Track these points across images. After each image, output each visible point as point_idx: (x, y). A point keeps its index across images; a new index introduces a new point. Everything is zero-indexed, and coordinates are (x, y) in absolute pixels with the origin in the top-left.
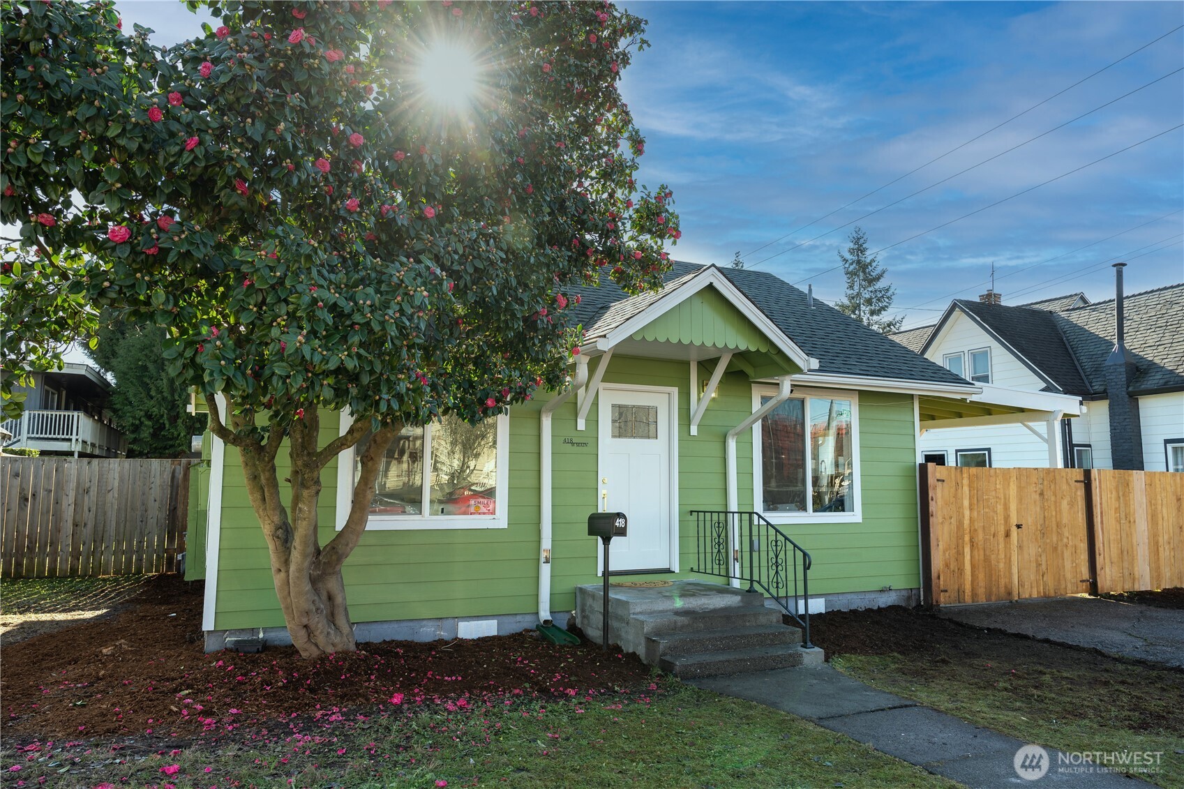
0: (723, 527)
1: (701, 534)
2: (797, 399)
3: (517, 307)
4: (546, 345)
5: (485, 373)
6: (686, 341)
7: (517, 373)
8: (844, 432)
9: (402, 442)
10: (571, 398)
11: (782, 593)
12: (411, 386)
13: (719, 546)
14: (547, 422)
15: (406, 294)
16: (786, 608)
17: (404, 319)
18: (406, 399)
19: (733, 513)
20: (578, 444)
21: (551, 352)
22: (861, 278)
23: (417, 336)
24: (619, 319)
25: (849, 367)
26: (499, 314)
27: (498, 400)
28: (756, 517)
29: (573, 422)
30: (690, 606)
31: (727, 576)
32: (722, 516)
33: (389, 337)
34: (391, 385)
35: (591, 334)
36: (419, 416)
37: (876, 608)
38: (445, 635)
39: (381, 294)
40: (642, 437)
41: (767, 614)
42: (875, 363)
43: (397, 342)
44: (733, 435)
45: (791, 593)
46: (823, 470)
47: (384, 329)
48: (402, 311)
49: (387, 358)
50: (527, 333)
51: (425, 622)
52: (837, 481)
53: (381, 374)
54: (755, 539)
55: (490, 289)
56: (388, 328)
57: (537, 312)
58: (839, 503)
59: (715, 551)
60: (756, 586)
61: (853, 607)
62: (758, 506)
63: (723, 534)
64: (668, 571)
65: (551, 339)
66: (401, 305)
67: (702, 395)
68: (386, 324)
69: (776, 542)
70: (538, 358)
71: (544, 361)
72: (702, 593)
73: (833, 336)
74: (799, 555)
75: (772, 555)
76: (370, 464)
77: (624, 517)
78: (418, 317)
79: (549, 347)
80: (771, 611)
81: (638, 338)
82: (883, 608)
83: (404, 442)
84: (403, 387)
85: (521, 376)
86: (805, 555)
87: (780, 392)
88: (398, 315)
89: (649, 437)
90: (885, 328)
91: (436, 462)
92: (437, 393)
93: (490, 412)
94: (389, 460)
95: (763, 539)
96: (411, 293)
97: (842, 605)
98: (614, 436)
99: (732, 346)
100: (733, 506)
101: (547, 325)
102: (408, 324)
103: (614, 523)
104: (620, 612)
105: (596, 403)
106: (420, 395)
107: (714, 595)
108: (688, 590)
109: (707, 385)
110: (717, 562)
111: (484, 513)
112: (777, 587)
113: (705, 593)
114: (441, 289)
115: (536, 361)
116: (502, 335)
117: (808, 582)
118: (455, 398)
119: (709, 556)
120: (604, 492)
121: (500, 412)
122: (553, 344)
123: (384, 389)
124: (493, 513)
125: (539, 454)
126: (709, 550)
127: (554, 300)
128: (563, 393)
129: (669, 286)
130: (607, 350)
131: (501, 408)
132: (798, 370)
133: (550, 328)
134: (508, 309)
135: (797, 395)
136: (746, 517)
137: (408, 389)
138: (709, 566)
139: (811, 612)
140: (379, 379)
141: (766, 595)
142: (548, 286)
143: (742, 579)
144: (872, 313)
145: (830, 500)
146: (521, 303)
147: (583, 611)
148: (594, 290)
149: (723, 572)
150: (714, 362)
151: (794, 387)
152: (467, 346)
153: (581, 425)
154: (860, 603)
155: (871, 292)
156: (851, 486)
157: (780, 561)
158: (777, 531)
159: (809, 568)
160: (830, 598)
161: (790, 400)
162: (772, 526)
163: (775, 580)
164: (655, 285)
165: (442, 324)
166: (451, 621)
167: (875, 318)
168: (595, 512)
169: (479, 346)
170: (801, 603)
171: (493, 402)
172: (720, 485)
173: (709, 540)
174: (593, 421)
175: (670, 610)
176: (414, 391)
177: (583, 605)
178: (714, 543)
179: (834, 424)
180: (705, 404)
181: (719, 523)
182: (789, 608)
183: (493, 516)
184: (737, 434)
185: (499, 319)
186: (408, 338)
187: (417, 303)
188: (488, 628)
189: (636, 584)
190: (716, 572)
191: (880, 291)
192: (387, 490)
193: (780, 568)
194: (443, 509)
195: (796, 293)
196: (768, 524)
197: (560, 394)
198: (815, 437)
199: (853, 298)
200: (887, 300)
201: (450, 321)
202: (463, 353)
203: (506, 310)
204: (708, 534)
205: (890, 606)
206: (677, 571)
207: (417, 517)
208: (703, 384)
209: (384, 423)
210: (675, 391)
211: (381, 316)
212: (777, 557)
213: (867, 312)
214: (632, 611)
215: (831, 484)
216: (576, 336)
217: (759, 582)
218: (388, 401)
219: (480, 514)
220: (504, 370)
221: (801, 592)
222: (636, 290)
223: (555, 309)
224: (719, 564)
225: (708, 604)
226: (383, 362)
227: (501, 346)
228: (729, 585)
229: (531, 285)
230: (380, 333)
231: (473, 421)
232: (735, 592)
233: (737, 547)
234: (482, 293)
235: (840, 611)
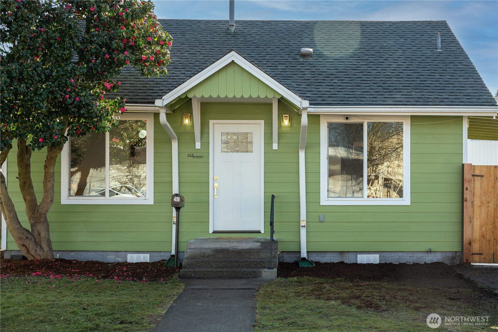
2: (359, 123)
14: (175, 145)
20: (197, 157)
29: (193, 144)
38: (120, 260)
40: (242, 152)
44: (303, 149)
51: (109, 253)
62: (324, 193)
64: (259, 232)
67: (282, 124)
82: (429, 264)
89: (247, 152)
97: (394, 259)
98: (223, 152)
100: (302, 194)
120: (216, 184)
125: (172, 163)
153: (198, 145)
154: (409, 259)
166: (123, 253)
174: (206, 144)
183: (145, 198)
188: (145, 258)
206: (263, 232)
207: (103, 198)
210: (262, 122)
214: (188, 247)
225: (238, 246)
233: (303, 219)
235: (392, 263)
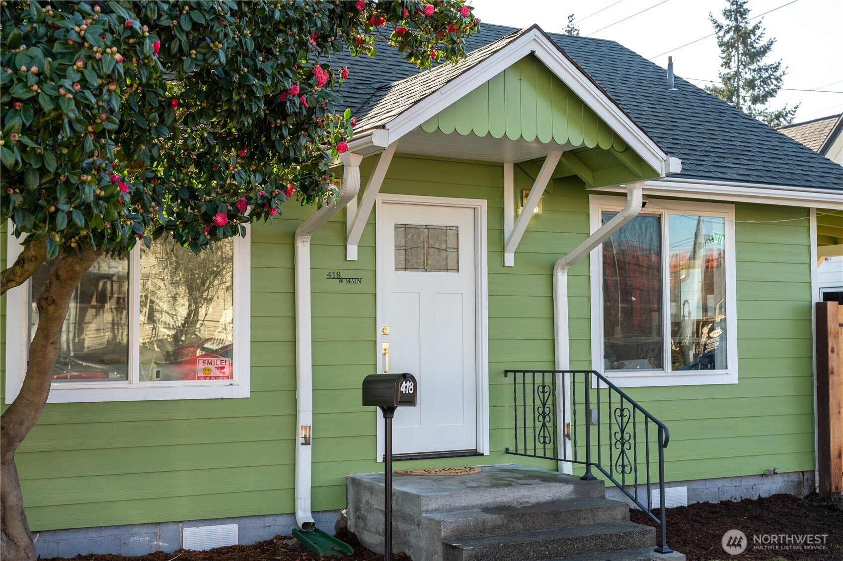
0: (549, 392)
1: (520, 402)
2: (652, 216)
3: (256, 81)
4: (298, 137)
5: (211, 178)
6: (497, 134)
7: (259, 177)
8: (715, 264)
9: (101, 284)
10: (337, 216)
11: (629, 480)
12: (103, 193)
13: (544, 418)
14: (303, 249)
15: (90, 57)
16: (635, 500)
17: (88, 94)
18: (96, 211)
19: (563, 372)
20: (348, 280)
21: (306, 148)
22: (741, 51)
23: (108, 119)
24: (404, 103)
25: (723, 170)
26: (231, 93)
27: (231, 216)
28: (594, 378)
29: (341, 249)
30: (505, 499)
31: (555, 458)
32: (548, 377)
33: (66, 120)
34: (73, 192)
35: (365, 124)
36: (117, 238)
37: (755, 498)
38: (165, 546)
39: (54, 57)
40: (439, 270)
41: (609, 508)
42: (758, 165)
43: (78, 127)
44: (564, 266)
45: (642, 480)
46: (686, 314)
47: (57, 108)
48: (84, 82)
49: (65, 151)
50: (272, 121)
51: (136, 529)
52: (705, 330)
53: (57, 175)
54: (593, 407)
55: (216, 54)
56: (64, 107)
57: (285, 91)
58: (707, 360)
59: (539, 424)
60: (595, 471)
61: (725, 498)
62: (598, 363)
63: (550, 403)
64: (475, 453)
65: (306, 130)
66: (82, 73)
67: (520, 210)
68: (60, 101)
69: (622, 410)
70: (289, 157)
71: (297, 161)
72: (520, 482)
73: (701, 129)
74: (653, 428)
75: (616, 428)
76: (51, 309)
77: (412, 379)
78: (109, 91)
79: (303, 141)
80: (614, 505)
81: (431, 129)
82: (766, 499)
83: (105, 283)
84: (90, 193)
85: (264, 182)
86: (661, 427)
87: (627, 206)
88: (78, 87)
89: (447, 270)
90: (772, 120)
91: (151, 309)
92: (144, 206)
93: (220, 233)
94: (84, 305)
95: (604, 408)
96: (98, 56)
97: (711, 494)
98: (397, 269)
99: (561, 141)
100: (564, 363)
101: (300, 108)
102: (93, 100)
103: (398, 388)
104: (408, 509)
105: (372, 223)
106: (115, 206)
107: (537, 484)
108: (501, 479)
109: (527, 196)
110: (542, 440)
111: (217, 378)
112: (623, 472)
113: (524, 482)
114: (142, 51)
115: (285, 161)
116: (235, 122)
117: (665, 464)
118: (170, 213)
119: (530, 432)
120: (385, 345)
121: (235, 232)
122: (309, 136)
123: (62, 197)
124: (231, 377)
125: (293, 294)
126: (530, 423)
127: (310, 75)
128: (326, 207)
129: (475, 56)
130: (386, 146)
131: (236, 227)
132: (653, 174)
133: (305, 113)
134: (243, 85)
135: (652, 209)
136: (580, 377)
137: (98, 198)
138: (530, 445)
139: (668, 504)
140: (54, 182)
141: (608, 483)
142: (301, 52)
143: (575, 461)
144: (755, 100)
145: (696, 356)
146: (261, 74)
147: (357, 509)
148: (370, 64)
149: (549, 454)
150: (537, 163)
151: (648, 198)
152: (185, 139)
153: (352, 253)
154: (734, 492)
155: (754, 70)
156: (724, 337)
157: (626, 437)
158: (623, 396)
159: (665, 445)
160: (694, 486)
161: (642, 217)
162: (617, 390)
163: (620, 462)
164: (453, 53)
165: (147, 107)
166: (174, 527)
167: (759, 107)
168: (372, 373)
169: (202, 139)
170: (655, 493)
171: (223, 218)
172: (545, 334)
173: (529, 409)
174: (369, 247)
175: (477, 506)
176: (107, 199)
177: (358, 501)
178: (537, 414)
179: (702, 253)
180: (525, 222)
181: (544, 387)
182: (639, 500)
183: (228, 382)
184: (569, 264)
185: (230, 100)
186: (95, 122)
187: (107, 70)
188: (227, 535)
189: (429, 472)
190: (540, 453)
191: (767, 70)
192: (86, 350)
193: (627, 446)
194: (158, 372)
195: (651, 69)
196: (611, 386)
197: (320, 207)
198: (675, 271)
199: (729, 79)
200: (775, 82)
201: (160, 102)
202: (180, 149)
203: (240, 86)
204: (529, 401)
205: (775, 495)
206: (487, 452)
207: (122, 384)
208: (522, 195)
209: (66, 249)
210: (483, 204)
211: (53, 88)
212: (622, 431)
213: (748, 99)
214: (424, 508)
215: (697, 333)
216: (342, 126)
217: (598, 466)
218: (69, 214)
219: (211, 378)
220: (239, 173)
221: (654, 478)
222: (427, 61)
223: (311, 86)
224: (544, 442)
225: (529, 497)
226: (59, 157)
227: (235, 140)
228: (557, 470)
229: (276, 51)
230: (53, 114)
231: (196, 246)
232: (566, 480)
233: (569, 420)
234: (205, 60)
235: (708, 502)
